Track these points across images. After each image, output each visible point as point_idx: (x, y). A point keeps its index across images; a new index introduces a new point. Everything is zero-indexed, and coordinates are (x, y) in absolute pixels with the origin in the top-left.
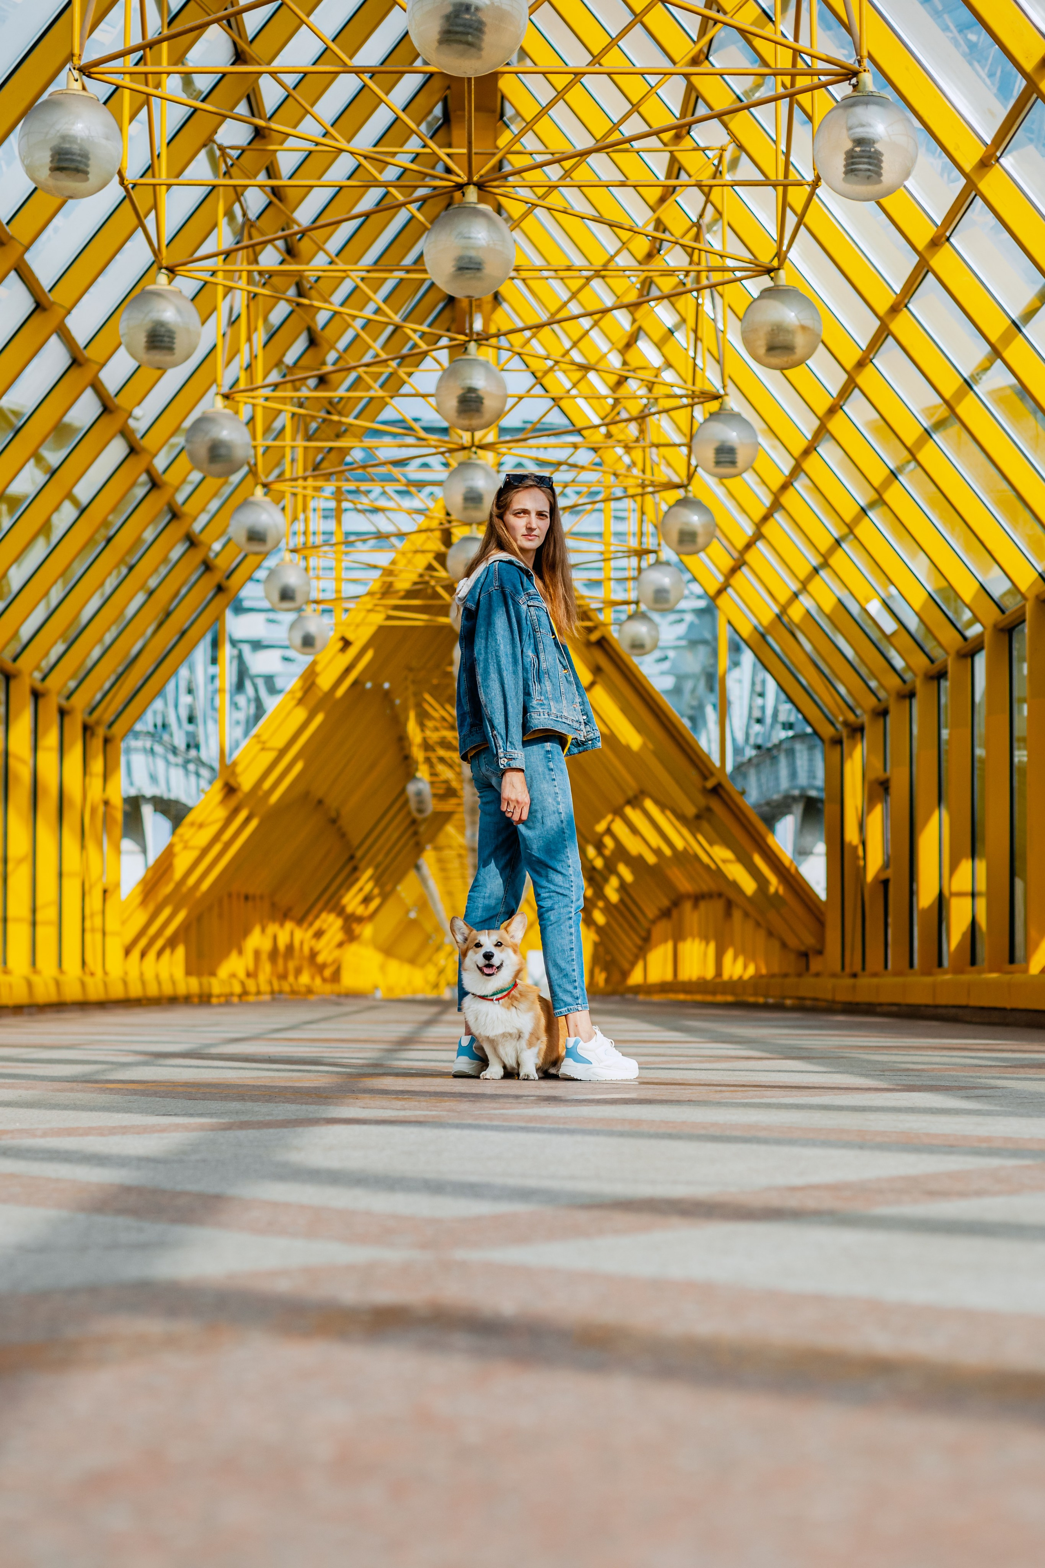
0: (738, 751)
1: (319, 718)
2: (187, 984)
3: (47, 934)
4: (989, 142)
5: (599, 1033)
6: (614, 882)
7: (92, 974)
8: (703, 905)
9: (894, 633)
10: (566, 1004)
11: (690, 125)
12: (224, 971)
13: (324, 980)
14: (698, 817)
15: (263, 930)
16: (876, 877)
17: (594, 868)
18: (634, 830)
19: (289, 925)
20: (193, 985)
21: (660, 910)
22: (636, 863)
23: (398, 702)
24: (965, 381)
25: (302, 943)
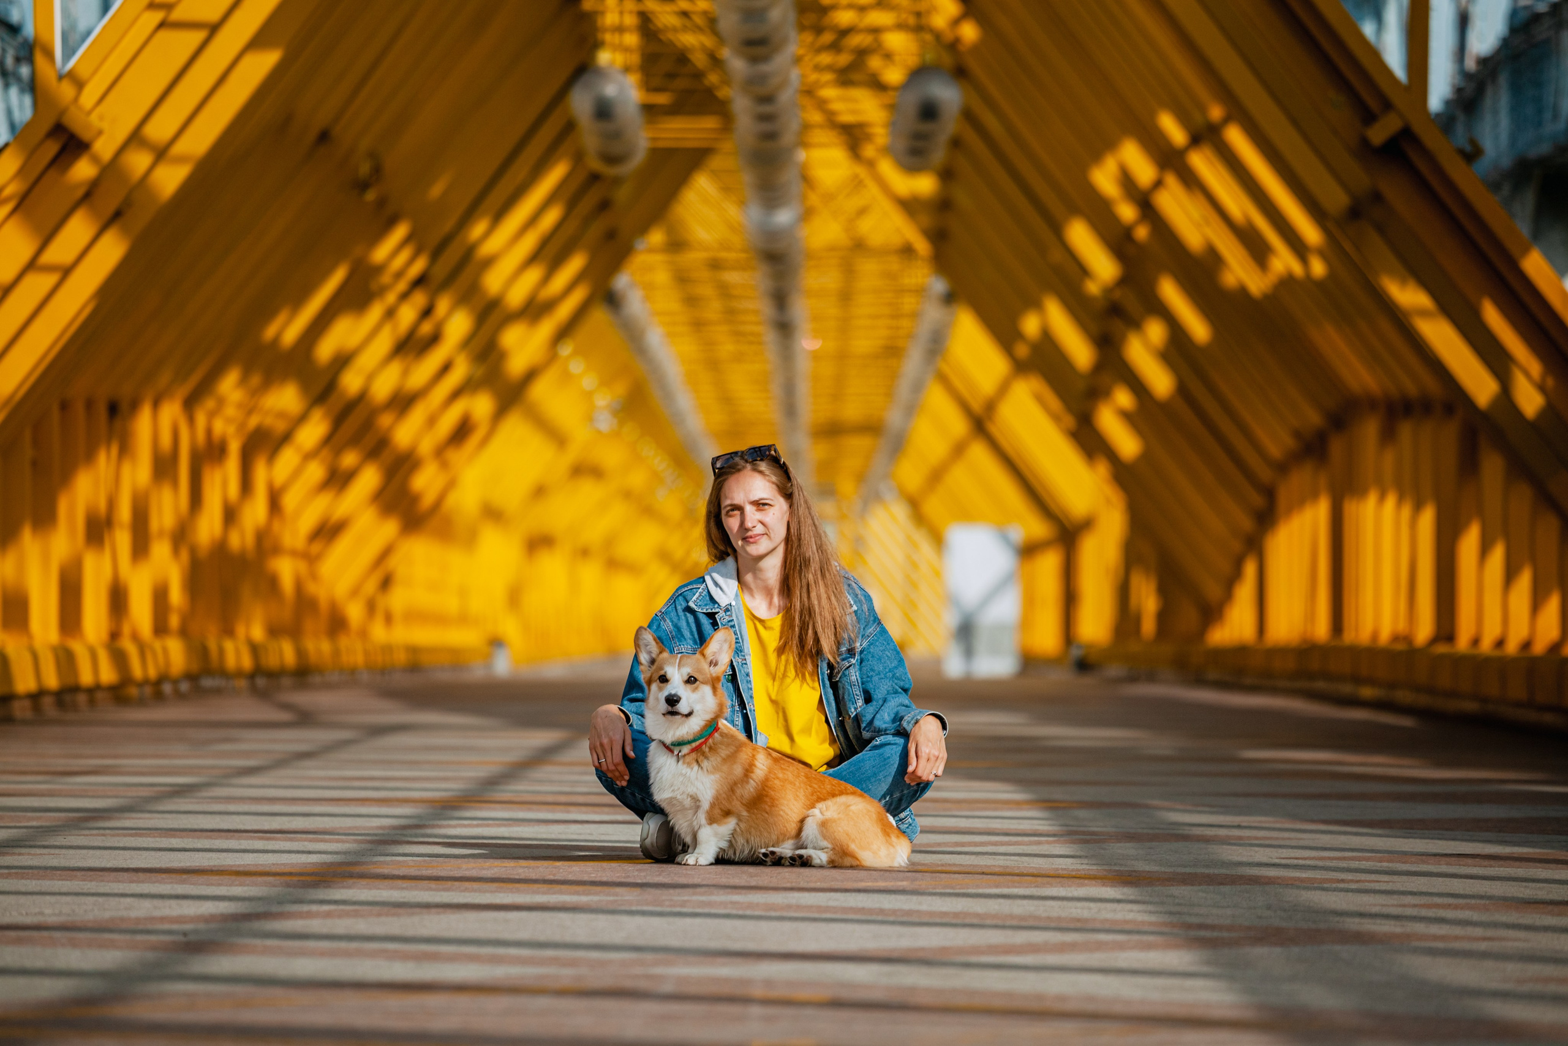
6: (1154, 332)
8: (1405, 430)
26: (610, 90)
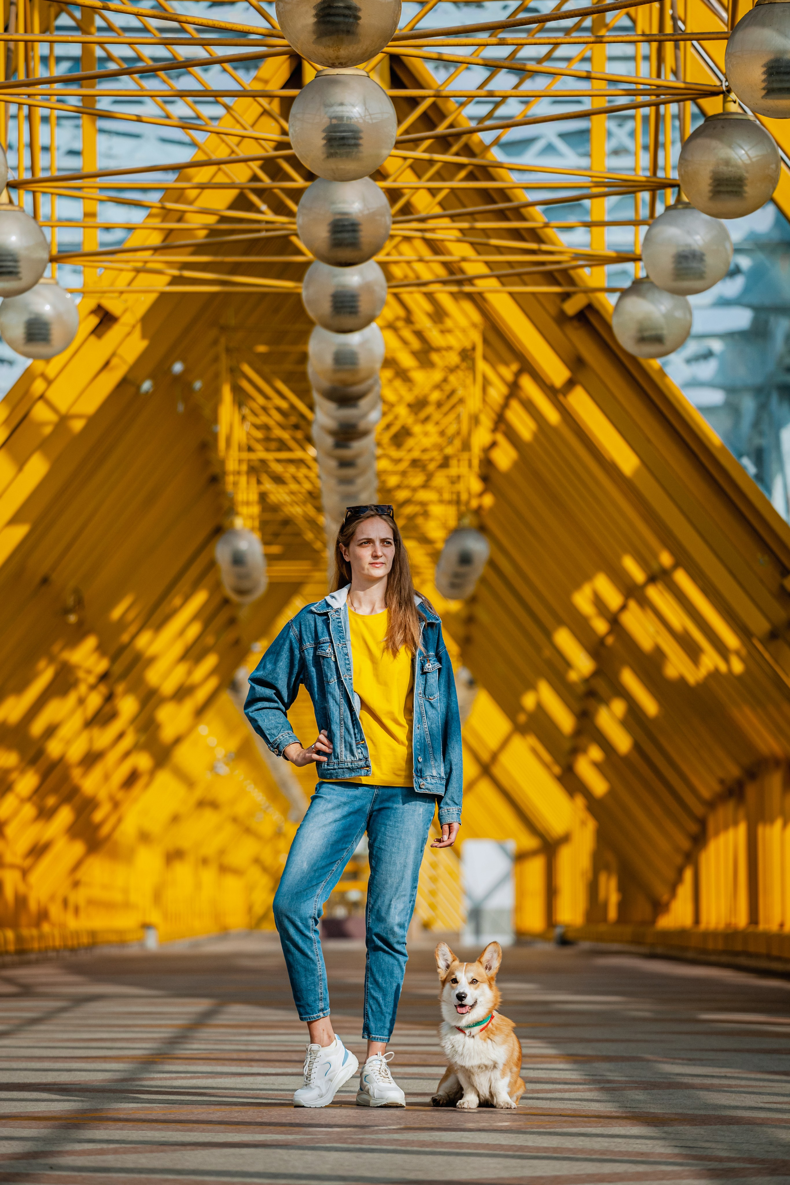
14: (773, 635)
21: (720, 779)
23: (198, 385)
26: (243, 545)
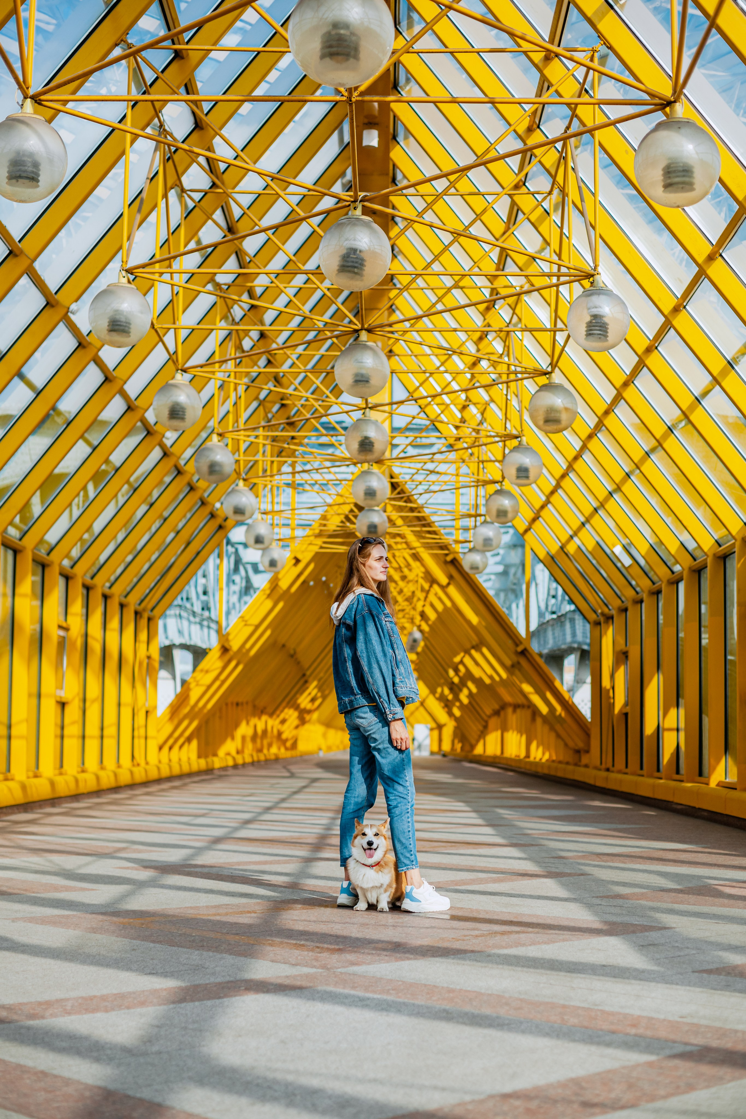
0: (541, 615)
1: (281, 605)
2: (198, 764)
3: (110, 743)
4: (679, 297)
5: (426, 883)
6: (465, 691)
7: (138, 765)
8: (518, 711)
9: (630, 566)
10: (406, 865)
11: (495, 301)
12: (221, 752)
13: (287, 749)
14: (513, 666)
15: (248, 723)
16: (620, 711)
17: (453, 683)
18: (477, 664)
19: (264, 718)
20: (203, 764)
21: (493, 710)
22: (478, 682)
23: (332, 585)
24: (669, 428)
25: (272, 728)
